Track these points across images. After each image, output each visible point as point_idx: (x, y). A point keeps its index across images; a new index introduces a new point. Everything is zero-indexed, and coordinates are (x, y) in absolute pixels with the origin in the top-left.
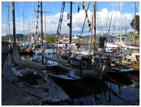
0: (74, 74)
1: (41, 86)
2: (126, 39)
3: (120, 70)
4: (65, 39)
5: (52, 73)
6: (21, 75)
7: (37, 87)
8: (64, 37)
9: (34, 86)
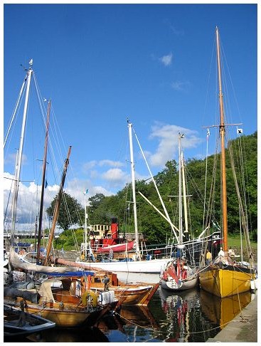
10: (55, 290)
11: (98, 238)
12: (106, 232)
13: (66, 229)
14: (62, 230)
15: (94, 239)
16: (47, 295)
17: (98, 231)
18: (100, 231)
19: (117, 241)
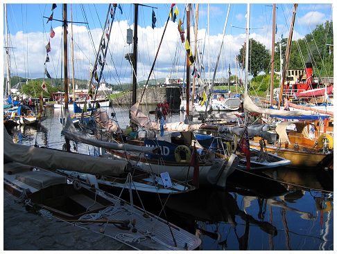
0: (169, 178)
1: (103, 216)
2: (230, 92)
3: (262, 164)
4: (79, 91)
5: (105, 180)
6: (33, 190)
7: (94, 219)
8: (77, 86)
9: (84, 216)
10: (288, 132)
11: (292, 83)
12: (301, 77)
13: (255, 75)
14: (251, 77)
15: (288, 84)
16: (284, 137)
17: (292, 76)
18: (294, 76)
19: (315, 86)
